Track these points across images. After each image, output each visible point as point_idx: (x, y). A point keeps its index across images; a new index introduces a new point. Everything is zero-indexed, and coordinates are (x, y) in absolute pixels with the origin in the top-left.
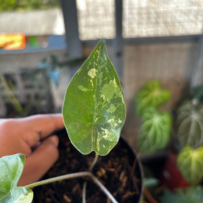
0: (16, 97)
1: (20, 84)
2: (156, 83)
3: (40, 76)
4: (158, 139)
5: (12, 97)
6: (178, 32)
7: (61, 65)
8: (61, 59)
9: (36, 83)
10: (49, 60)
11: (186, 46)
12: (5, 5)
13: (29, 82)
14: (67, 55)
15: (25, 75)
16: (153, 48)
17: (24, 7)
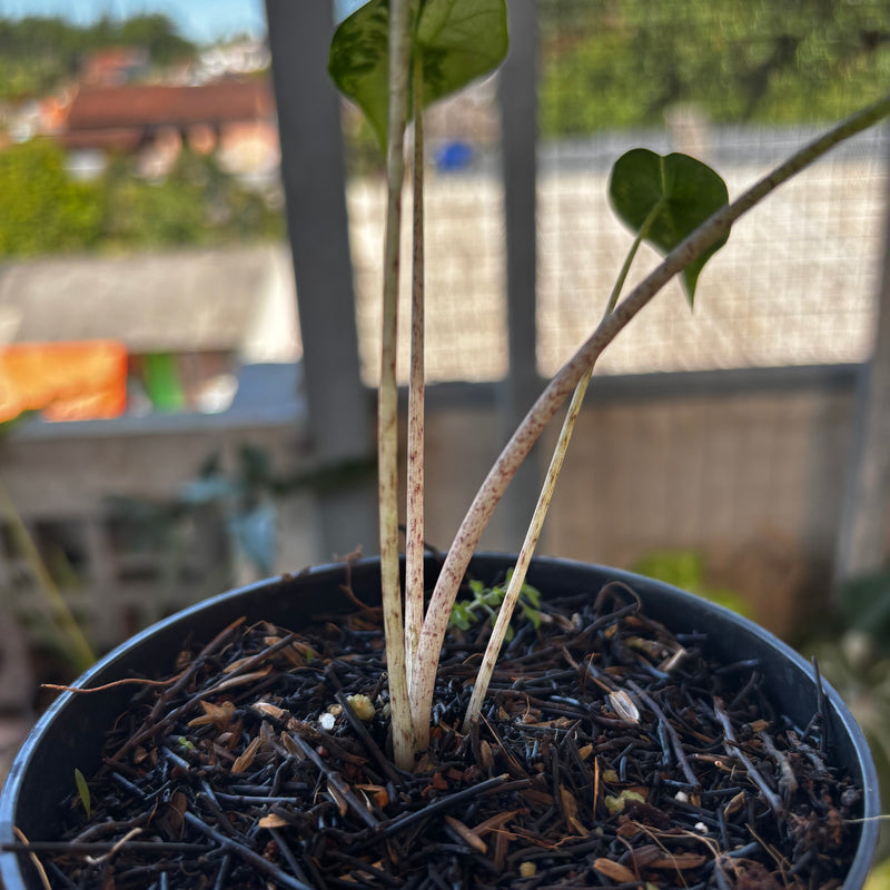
0: (79, 618)
1: (101, 565)
3: (186, 532)
5: (59, 621)
6: (769, 351)
7: (281, 489)
8: (281, 463)
9: (169, 562)
10: (230, 464)
12: (52, 230)
13: (137, 558)
14: (307, 444)
15: (126, 524)
16: (661, 416)
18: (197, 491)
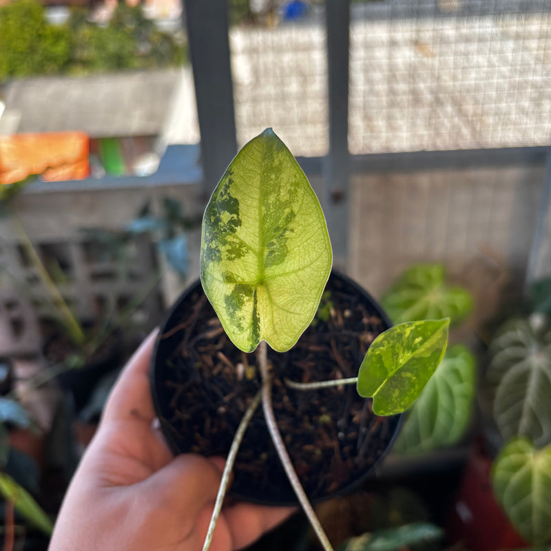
0: (68, 302)
1: (81, 269)
2: (436, 272)
3: (131, 250)
4: (441, 418)
5: (56, 303)
9: (121, 268)
10: (157, 209)
11: (513, 174)
12: (37, 58)
15: (94, 245)
16: (424, 180)
17: (86, 64)
18: (137, 226)
